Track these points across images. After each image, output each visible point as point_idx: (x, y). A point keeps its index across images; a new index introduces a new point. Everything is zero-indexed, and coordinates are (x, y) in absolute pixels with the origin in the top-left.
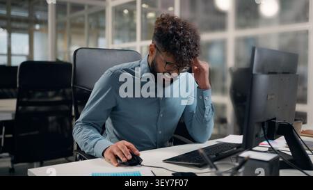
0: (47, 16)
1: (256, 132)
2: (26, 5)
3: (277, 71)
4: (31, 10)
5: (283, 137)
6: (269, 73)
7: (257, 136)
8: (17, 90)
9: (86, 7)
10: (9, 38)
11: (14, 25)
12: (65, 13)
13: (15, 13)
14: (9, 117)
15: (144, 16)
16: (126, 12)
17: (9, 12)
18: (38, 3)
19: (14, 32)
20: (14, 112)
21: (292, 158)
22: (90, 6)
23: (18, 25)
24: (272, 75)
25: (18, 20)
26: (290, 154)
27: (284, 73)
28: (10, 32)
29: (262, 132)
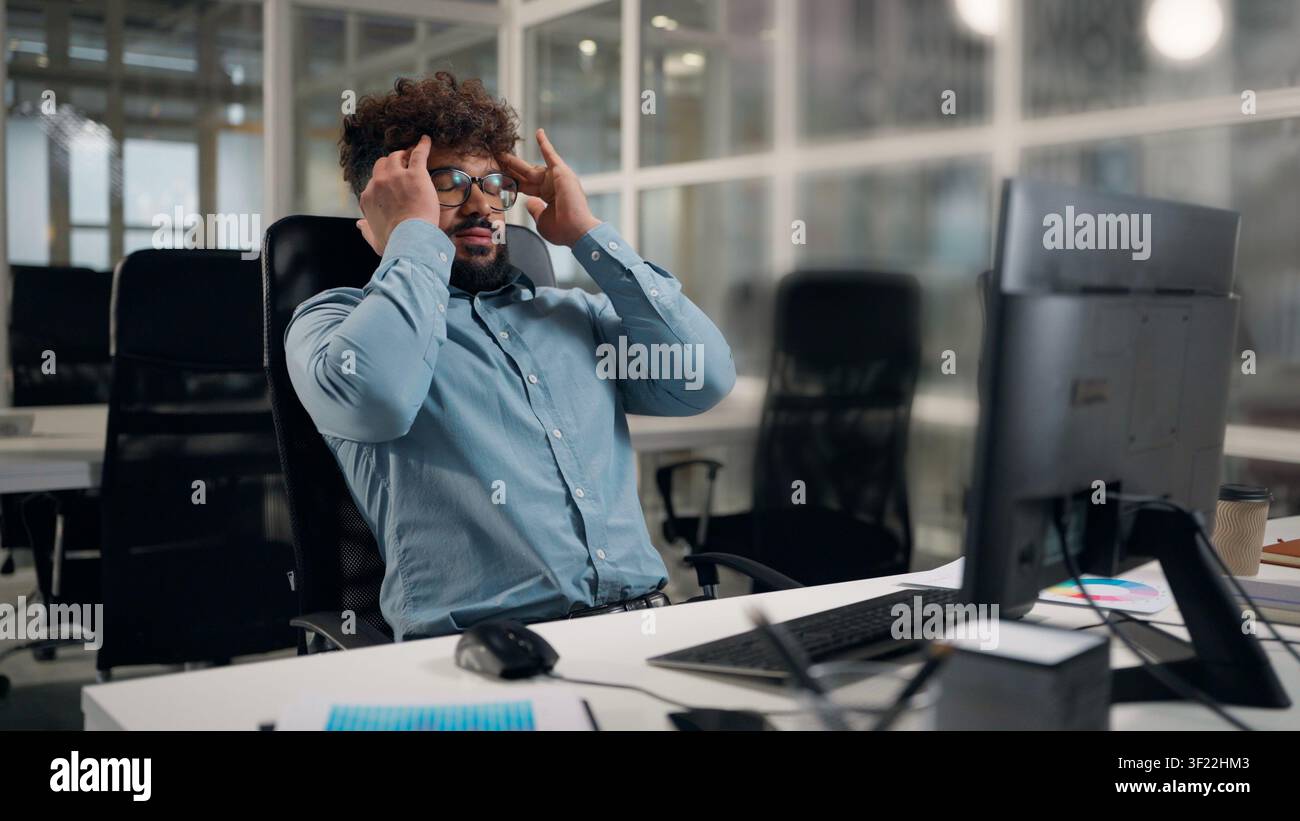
0: (260, 67)
1: (1019, 543)
2: (187, 22)
3: (1124, 283)
4: (207, 47)
5: (1154, 567)
6: (1087, 291)
7: (1026, 557)
8: (109, 369)
9: (422, 31)
10: (117, 158)
11: (140, 105)
12: (339, 57)
13: (140, 57)
14: (79, 478)
15: (649, 66)
16: (588, 47)
17: (115, 51)
18: (234, 15)
19: (139, 136)
20: (101, 458)
21: (1190, 653)
22: (438, 27)
23: (156, 108)
24: (1095, 301)
25: (159, 85)
26: (1183, 634)
27: (1162, 292)
28: (119, 136)
29: (1052, 543)
